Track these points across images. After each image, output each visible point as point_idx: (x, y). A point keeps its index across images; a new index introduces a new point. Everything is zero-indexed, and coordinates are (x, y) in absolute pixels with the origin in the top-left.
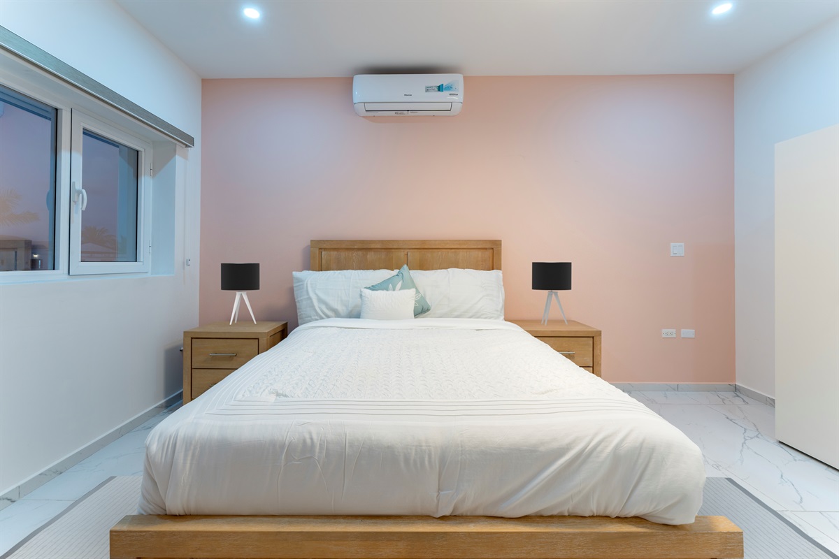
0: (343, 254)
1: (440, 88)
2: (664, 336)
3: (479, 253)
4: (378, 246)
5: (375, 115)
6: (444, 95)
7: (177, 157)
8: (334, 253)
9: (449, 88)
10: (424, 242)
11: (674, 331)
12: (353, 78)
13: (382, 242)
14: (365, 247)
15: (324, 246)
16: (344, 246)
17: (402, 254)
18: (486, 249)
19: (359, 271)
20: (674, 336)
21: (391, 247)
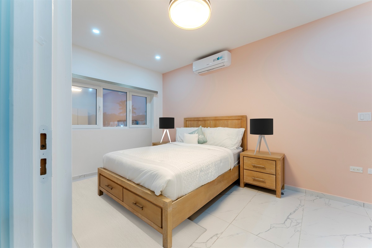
0: (192, 122)
1: (218, 59)
2: (351, 170)
3: (236, 121)
4: (202, 119)
5: (202, 73)
6: (220, 61)
7: (154, 97)
8: (190, 122)
9: (221, 58)
10: (216, 117)
11: (361, 168)
12: (192, 64)
13: (203, 118)
14: (198, 120)
15: (187, 120)
16: (192, 120)
17: (209, 122)
18: (240, 119)
19: (191, 128)
20: (362, 172)
21: (205, 119)
